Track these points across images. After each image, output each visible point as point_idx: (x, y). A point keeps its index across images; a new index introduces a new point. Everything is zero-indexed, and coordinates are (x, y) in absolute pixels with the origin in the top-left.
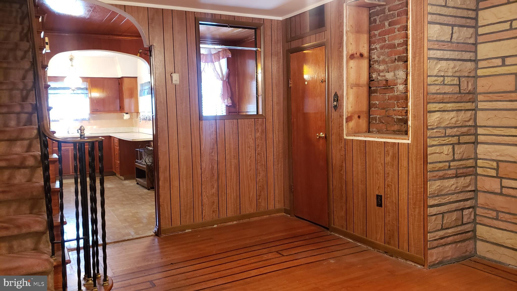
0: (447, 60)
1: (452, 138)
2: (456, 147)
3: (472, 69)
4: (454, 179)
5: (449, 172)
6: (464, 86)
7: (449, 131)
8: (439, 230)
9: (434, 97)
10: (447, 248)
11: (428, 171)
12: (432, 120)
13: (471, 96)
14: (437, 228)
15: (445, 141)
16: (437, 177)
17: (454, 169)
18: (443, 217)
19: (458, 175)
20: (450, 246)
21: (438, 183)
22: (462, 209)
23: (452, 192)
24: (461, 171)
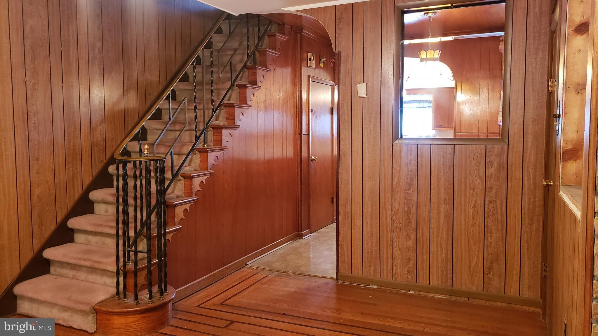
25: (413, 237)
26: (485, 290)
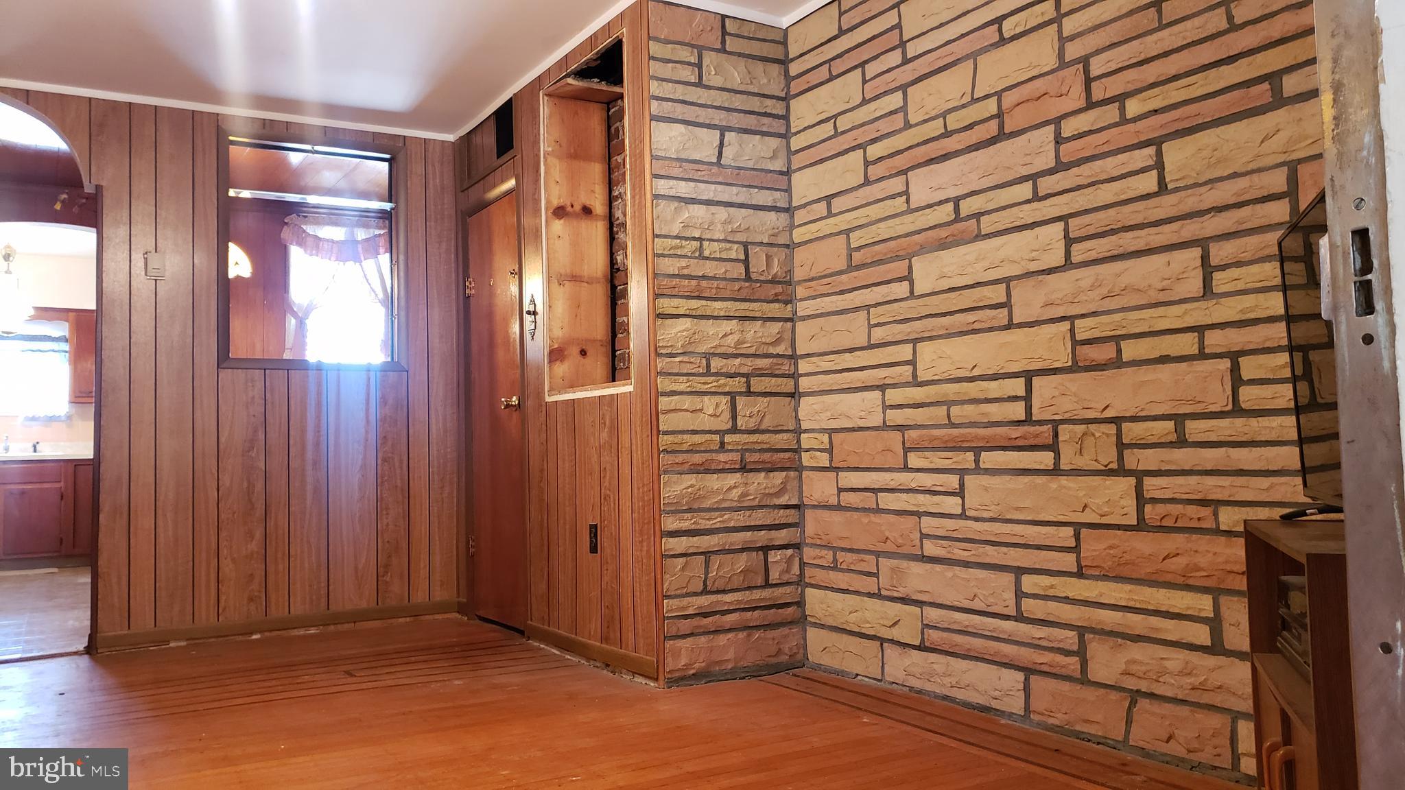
0: (708, 203)
1: (728, 379)
2: (741, 402)
3: (781, 228)
4: (738, 475)
5: (722, 457)
6: (758, 263)
7: (716, 364)
8: (695, 594)
9: (674, 283)
10: (723, 639)
11: (661, 449)
12: (668, 334)
13: (779, 289)
14: (691, 589)
15: (709, 386)
16: (686, 467)
17: (737, 451)
18: (707, 563)
19: (748, 467)
20: (730, 635)
21: (690, 480)
22: (765, 549)
23: (735, 504)
24: (756, 457)
25: (259, 534)
26: (380, 603)
